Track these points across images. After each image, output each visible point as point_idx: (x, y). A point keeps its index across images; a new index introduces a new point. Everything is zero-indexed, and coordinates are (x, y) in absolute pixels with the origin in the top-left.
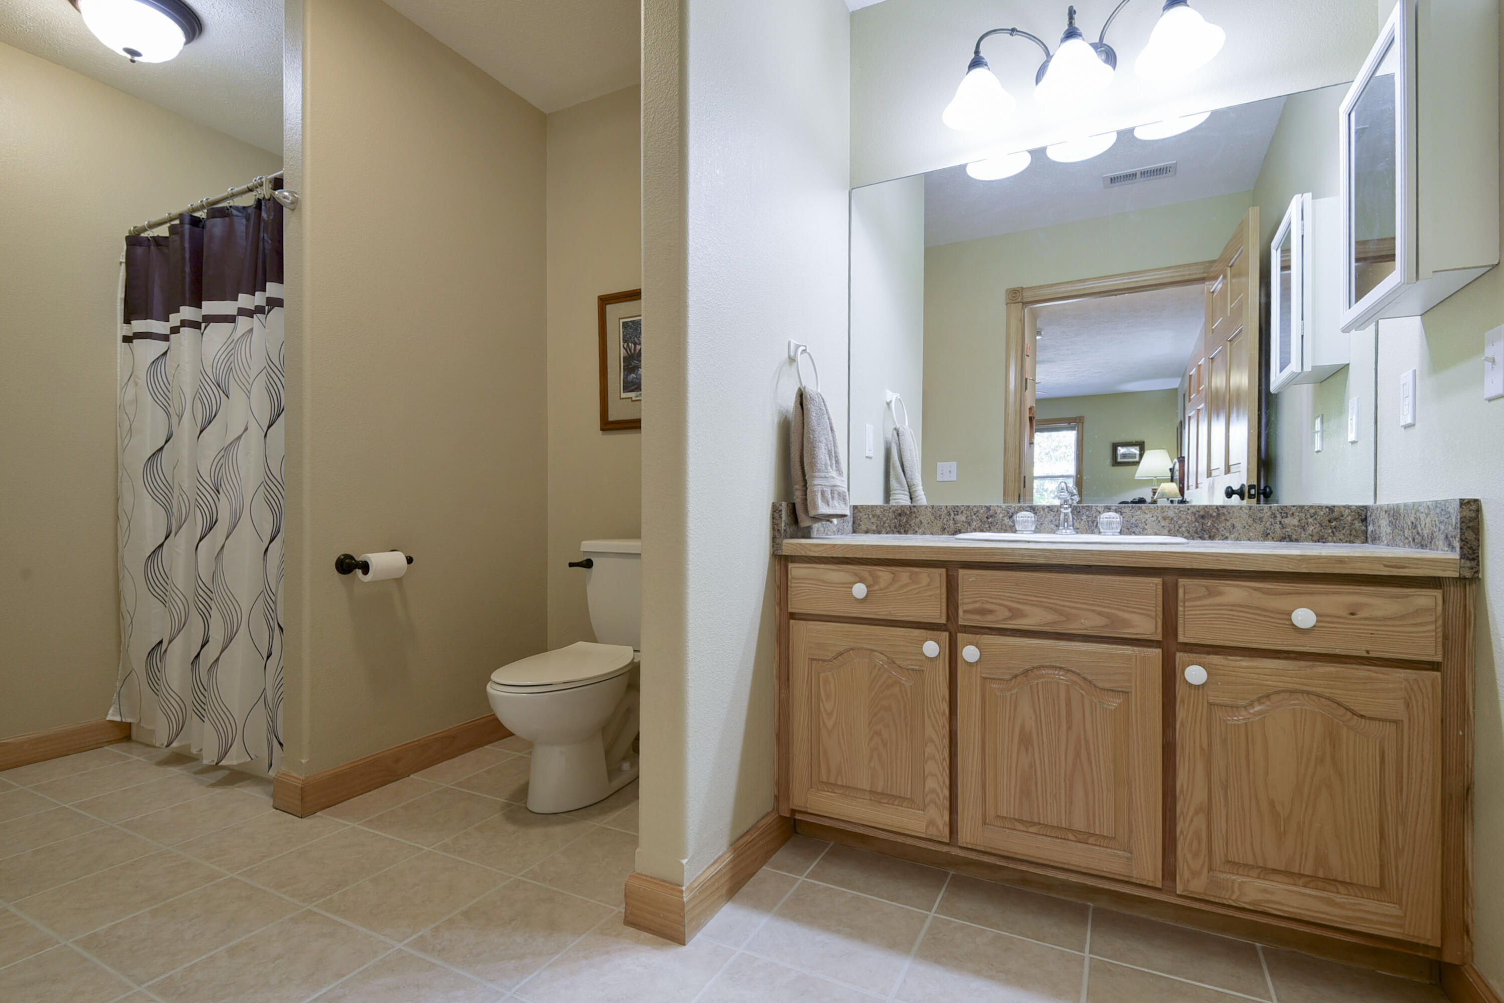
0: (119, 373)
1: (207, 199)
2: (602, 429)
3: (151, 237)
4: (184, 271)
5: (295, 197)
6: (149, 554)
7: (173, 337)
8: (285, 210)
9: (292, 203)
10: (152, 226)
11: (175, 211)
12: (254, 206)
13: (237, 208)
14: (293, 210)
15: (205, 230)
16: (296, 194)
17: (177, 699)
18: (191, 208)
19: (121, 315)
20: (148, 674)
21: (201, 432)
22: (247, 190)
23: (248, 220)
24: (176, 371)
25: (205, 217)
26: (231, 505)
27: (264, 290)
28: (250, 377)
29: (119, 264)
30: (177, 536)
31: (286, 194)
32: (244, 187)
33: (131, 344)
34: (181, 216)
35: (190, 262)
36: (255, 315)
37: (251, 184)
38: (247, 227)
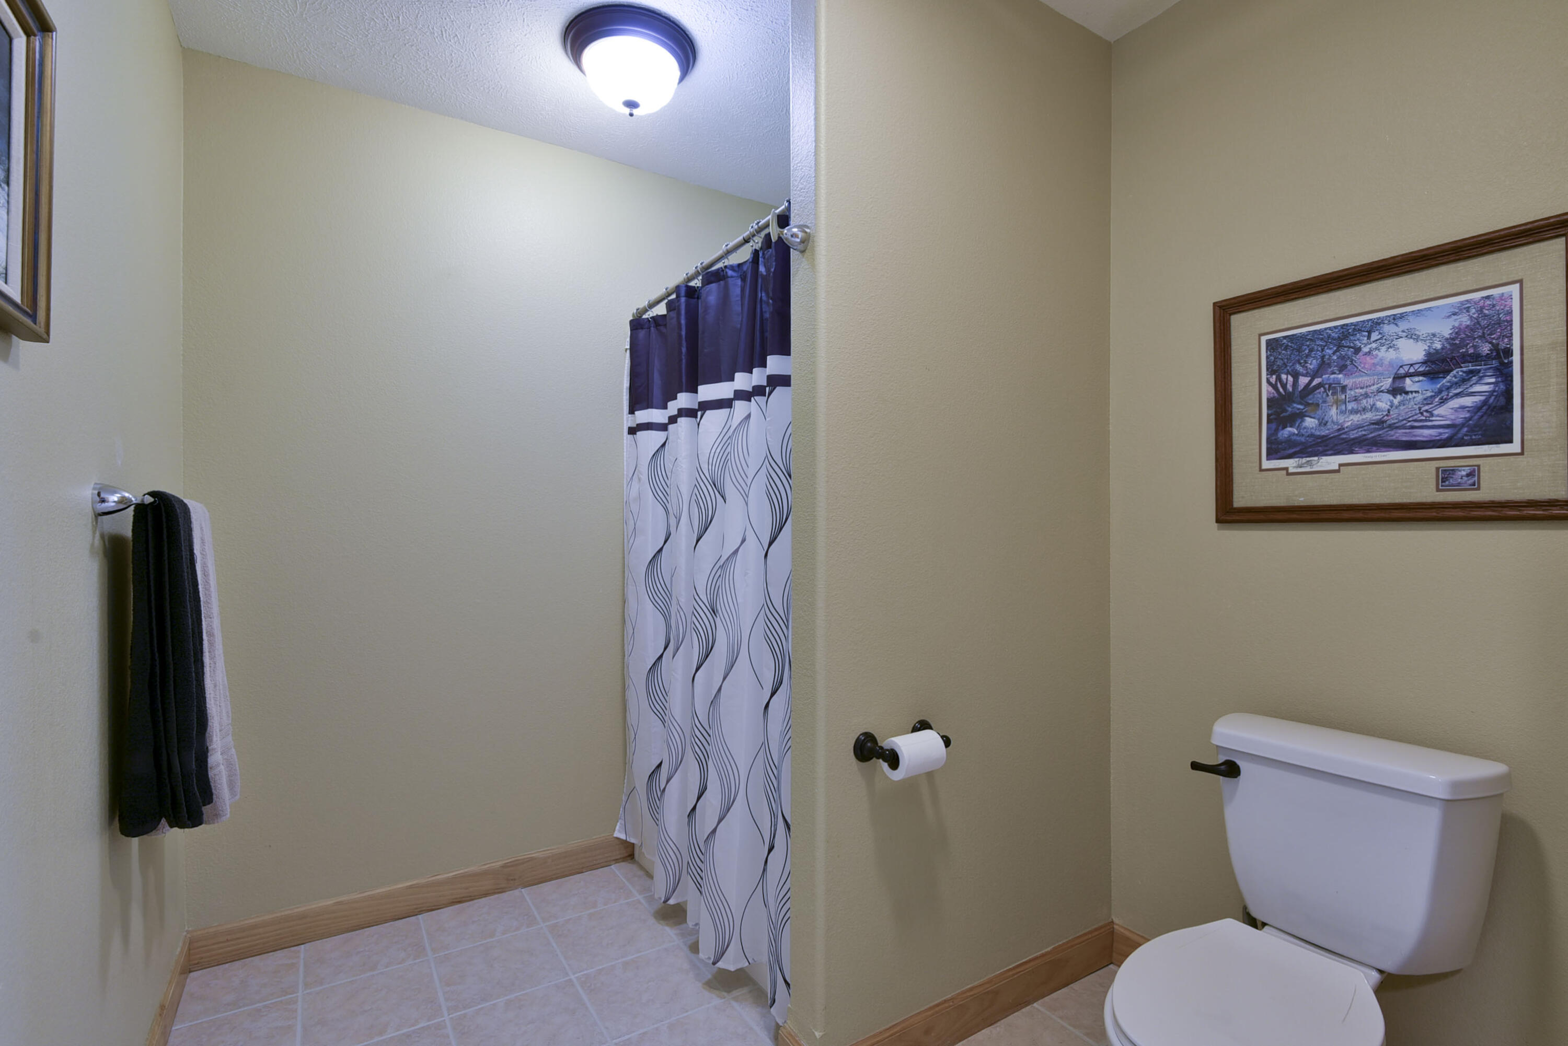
0: (625, 468)
1: (701, 264)
2: (1218, 521)
3: (651, 318)
4: (680, 352)
5: (806, 232)
6: (651, 666)
7: (670, 427)
8: (794, 254)
9: (802, 242)
10: (652, 305)
11: (672, 284)
12: (751, 260)
13: (732, 268)
14: (803, 252)
15: (700, 301)
16: (808, 227)
17: (674, 848)
18: (686, 276)
19: (627, 406)
20: (648, 799)
21: (698, 541)
22: (744, 241)
23: (743, 279)
24: (673, 466)
25: (700, 285)
26: (728, 638)
27: (763, 365)
28: (747, 477)
29: (624, 352)
30: (675, 658)
31: (795, 230)
32: (741, 238)
33: (635, 436)
34: (678, 288)
35: (686, 341)
36: (752, 398)
37: (748, 232)
38: (743, 290)
